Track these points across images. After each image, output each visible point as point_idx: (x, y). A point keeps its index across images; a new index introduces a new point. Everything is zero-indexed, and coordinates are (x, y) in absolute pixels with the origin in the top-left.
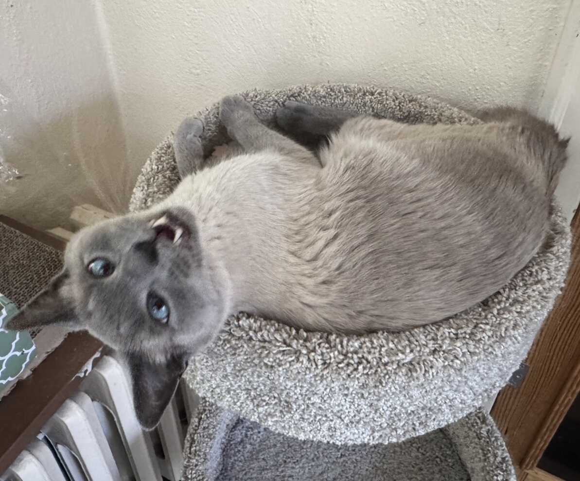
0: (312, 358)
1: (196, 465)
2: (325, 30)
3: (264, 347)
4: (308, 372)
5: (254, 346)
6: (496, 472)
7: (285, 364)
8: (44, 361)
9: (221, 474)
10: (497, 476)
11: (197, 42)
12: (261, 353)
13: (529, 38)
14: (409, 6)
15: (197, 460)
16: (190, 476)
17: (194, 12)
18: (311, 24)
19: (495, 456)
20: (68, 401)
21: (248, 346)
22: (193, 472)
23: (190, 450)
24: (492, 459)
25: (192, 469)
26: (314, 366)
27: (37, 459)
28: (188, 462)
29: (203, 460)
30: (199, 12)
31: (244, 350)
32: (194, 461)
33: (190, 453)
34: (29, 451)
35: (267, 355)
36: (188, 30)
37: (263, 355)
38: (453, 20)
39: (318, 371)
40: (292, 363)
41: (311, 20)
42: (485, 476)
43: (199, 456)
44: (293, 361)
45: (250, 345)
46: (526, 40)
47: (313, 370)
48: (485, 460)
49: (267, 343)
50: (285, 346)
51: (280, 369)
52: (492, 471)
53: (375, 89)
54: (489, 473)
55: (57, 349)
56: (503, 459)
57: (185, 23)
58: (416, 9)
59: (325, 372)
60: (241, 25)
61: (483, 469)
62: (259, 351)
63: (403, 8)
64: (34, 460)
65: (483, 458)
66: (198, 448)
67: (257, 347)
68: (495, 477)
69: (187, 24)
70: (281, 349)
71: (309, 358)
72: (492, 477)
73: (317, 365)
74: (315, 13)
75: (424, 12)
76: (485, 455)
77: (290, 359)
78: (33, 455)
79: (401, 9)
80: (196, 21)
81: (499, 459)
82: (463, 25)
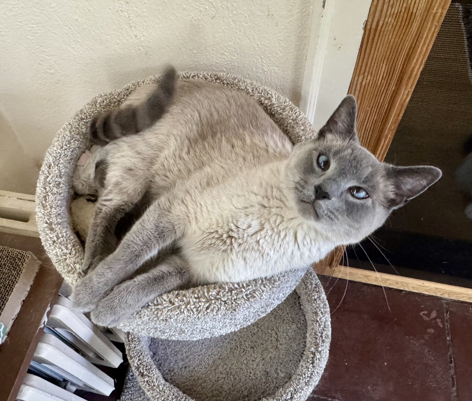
0: (189, 309)
1: (135, 347)
2: (143, 30)
3: (158, 309)
4: (189, 318)
5: (151, 310)
6: (313, 294)
7: (174, 317)
8: (13, 326)
9: (151, 342)
10: (314, 296)
11: (44, 50)
12: (157, 313)
13: (291, 19)
14: (201, 5)
15: (134, 344)
16: (133, 356)
17: (34, 27)
18: (131, 27)
19: (312, 284)
20: (39, 344)
21: (148, 311)
22: (134, 352)
23: (128, 339)
24: (310, 287)
25: (133, 351)
26: (192, 313)
27: (32, 386)
28: (129, 347)
29: (138, 342)
30: (37, 27)
31: (146, 314)
32: (133, 345)
33: (129, 341)
34: (25, 384)
35: (161, 315)
36: (33, 41)
37: (159, 315)
38: (235, 12)
39: (195, 316)
40: (178, 315)
41: (129, 24)
42: (307, 298)
43: (135, 341)
44: (178, 314)
45: (149, 310)
46: (289, 21)
47: (192, 316)
48: (306, 288)
49: (160, 306)
50: (171, 305)
51: (172, 320)
52: (311, 294)
53: (189, 74)
54: (309, 295)
55: (19, 314)
56: (316, 284)
57: (29, 37)
58: (207, 7)
59: (200, 315)
60: (75, 32)
61: (306, 293)
62: (156, 313)
63: (197, 7)
64: (30, 388)
65: (305, 287)
66: (133, 336)
67: (153, 310)
68: (313, 297)
69: (31, 38)
70: (169, 308)
71: (188, 310)
72: (312, 297)
73: (193, 312)
74: (131, 18)
75: (213, 9)
76: (306, 285)
77: (176, 313)
78: (28, 385)
79: (196, 8)
80: (37, 35)
81: (314, 286)
82: (242, 14)
